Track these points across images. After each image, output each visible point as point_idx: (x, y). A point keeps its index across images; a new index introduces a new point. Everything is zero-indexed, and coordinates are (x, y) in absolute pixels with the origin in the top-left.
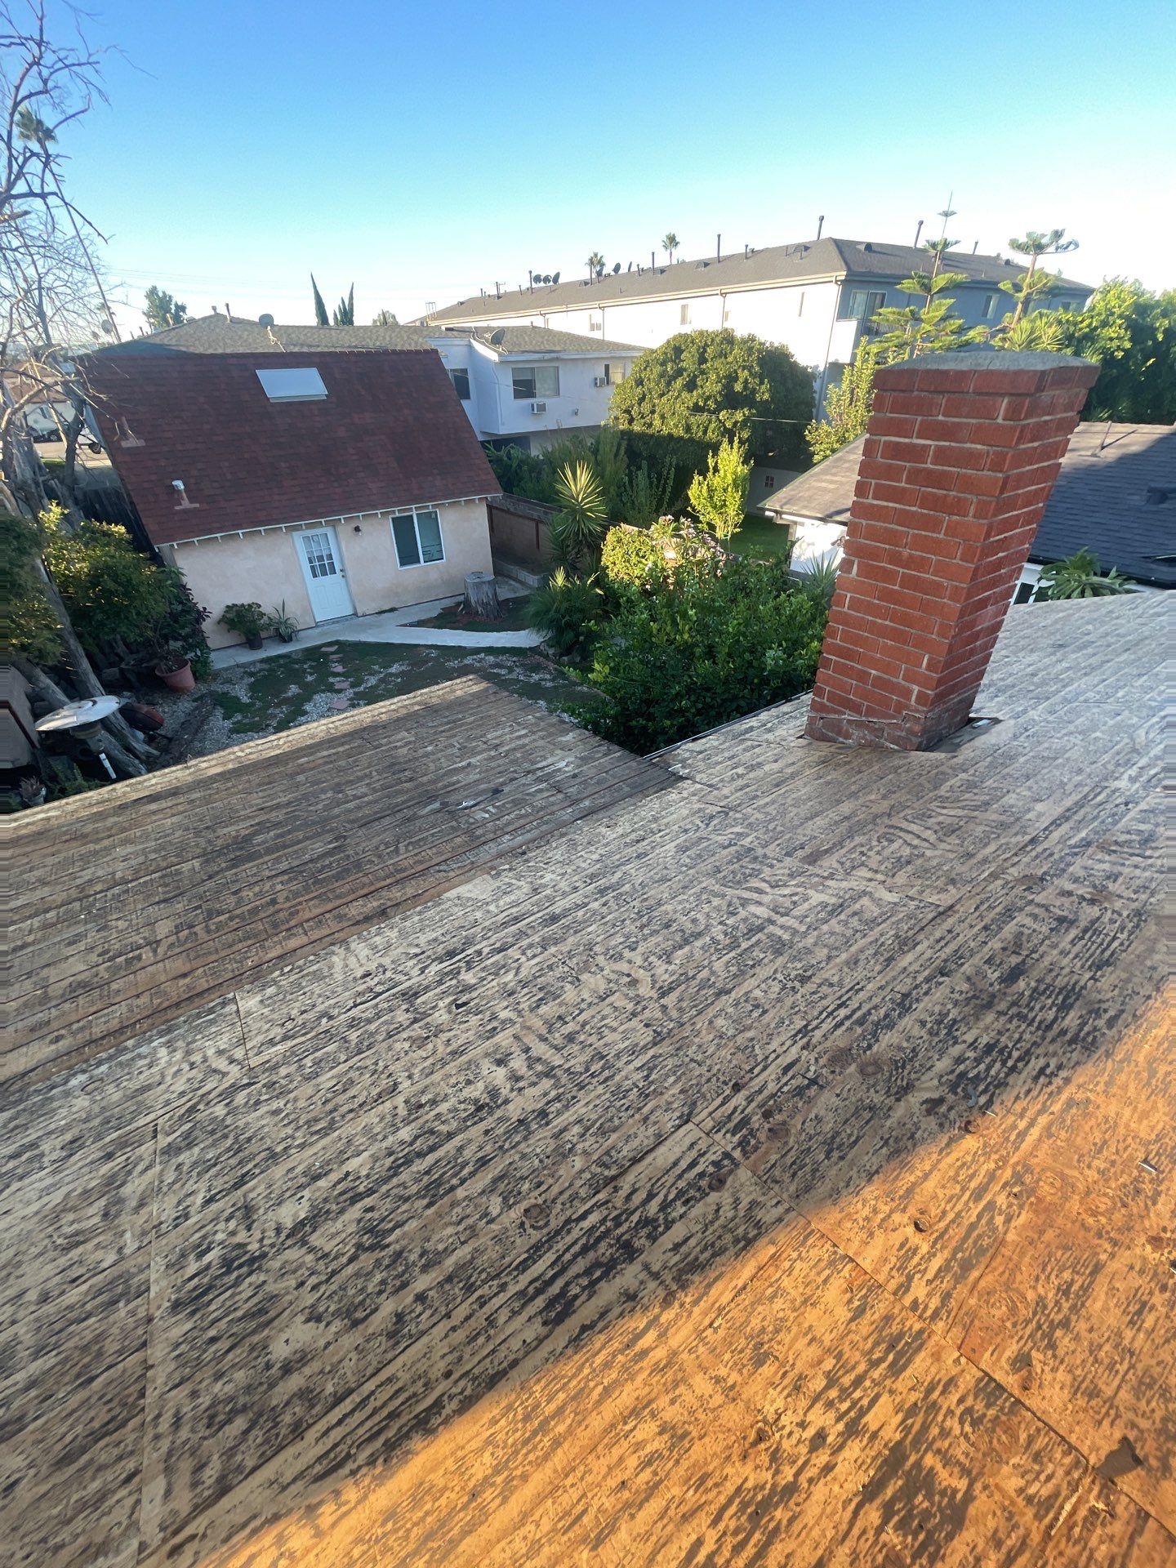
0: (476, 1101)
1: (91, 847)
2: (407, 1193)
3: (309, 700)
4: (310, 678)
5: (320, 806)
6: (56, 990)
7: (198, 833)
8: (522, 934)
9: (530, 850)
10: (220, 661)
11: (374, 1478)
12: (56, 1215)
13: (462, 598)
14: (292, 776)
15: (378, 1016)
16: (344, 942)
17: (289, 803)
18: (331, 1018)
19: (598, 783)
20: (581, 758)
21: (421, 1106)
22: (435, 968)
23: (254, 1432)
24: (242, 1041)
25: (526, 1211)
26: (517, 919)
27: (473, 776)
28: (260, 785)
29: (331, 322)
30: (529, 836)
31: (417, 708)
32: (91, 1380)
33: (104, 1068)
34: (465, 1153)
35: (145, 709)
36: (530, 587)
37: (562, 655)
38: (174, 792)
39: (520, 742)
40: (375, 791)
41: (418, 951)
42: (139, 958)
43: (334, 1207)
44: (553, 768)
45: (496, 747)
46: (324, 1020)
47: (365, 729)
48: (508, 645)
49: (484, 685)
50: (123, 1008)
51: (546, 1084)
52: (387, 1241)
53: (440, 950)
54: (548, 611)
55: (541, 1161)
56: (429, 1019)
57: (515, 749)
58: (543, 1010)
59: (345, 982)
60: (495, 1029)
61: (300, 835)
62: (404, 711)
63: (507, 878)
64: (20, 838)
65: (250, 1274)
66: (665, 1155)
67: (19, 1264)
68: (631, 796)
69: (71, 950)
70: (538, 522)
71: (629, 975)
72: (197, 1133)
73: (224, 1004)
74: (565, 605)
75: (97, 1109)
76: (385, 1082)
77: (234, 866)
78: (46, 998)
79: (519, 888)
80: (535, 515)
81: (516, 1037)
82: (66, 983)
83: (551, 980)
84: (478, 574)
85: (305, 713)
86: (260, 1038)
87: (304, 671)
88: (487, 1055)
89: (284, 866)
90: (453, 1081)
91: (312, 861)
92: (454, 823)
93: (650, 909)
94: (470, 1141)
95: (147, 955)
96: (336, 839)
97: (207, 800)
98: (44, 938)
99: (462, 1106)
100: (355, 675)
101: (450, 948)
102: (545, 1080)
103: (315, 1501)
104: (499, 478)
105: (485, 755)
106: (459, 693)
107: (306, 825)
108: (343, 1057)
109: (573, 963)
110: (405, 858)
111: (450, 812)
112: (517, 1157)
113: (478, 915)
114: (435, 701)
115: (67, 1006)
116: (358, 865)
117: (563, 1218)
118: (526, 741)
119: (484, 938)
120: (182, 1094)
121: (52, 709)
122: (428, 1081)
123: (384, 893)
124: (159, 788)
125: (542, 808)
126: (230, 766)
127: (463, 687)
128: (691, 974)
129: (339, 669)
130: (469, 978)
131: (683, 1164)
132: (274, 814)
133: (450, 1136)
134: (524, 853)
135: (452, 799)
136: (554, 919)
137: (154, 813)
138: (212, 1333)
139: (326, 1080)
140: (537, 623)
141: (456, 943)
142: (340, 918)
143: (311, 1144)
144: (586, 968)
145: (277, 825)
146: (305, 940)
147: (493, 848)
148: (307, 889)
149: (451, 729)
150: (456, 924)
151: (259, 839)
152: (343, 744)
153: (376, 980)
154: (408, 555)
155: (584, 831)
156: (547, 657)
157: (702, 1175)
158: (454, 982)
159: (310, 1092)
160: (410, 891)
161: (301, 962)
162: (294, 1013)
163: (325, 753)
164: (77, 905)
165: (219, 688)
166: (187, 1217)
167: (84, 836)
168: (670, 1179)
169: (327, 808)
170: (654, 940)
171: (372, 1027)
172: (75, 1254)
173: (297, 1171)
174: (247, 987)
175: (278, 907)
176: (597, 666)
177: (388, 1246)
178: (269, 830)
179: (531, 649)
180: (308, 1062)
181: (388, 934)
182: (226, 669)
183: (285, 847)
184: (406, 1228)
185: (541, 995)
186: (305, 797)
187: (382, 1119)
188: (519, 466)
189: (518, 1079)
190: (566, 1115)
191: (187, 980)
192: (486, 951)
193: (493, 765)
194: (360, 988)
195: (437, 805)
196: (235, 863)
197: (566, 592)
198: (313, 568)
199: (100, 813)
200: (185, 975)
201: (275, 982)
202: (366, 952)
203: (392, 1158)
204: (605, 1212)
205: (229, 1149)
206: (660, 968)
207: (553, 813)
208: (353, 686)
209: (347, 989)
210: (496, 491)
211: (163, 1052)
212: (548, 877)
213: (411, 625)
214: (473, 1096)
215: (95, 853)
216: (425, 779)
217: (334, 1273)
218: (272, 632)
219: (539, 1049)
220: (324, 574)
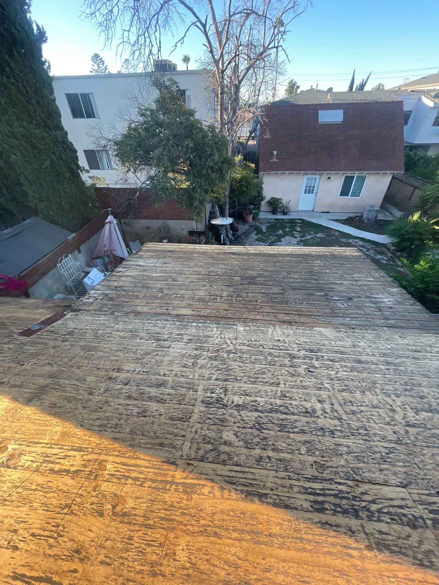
0: (306, 409)
1: (214, 261)
2: (274, 421)
3: (284, 237)
4: (287, 230)
5: (281, 276)
6: (197, 297)
7: (242, 270)
8: (342, 360)
9: (357, 329)
10: (262, 216)
11: (241, 497)
12: (183, 356)
13: (359, 214)
14: (275, 262)
15: (279, 357)
16: (274, 325)
17: (271, 271)
18: (263, 348)
19: (403, 316)
20: (397, 302)
21: (286, 396)
22: (303, 352)
23: (213, 452)
24: (236, 339)
25: (315, 462)
26: (342, 353)
27: (342, 289)
28: (264, 261)
29: (354, 90)
30: (359, 323)
31: (328, 253)
32: (181, 404)
33: (200, 324)
34: (297, 423)
35: (236, 225)
36: (395, 217)
37: (397, 251)
38: (239, 254)
39: (369, 283)
40: (301, 279)
41: (299, 343)
42: (217, 299)
43: (250, 408)
44: (380, 300)
45: (357, 281)
46: (261, 347)
47: (305, 255)
48: (372, 239)
49: (360, 254)
50: (209, 311)
51: (336, 422)
52: (263, 431)
53: (307, 347)
54: (401, 230)
55: (326, 449)
56: (297, 369)
57: (365, 285)
58: (344, 394)
59: (271, 339)
60: (321, 388)
61: (271, 283)
62: (322, 253)
63: (342, 335)
64: (200, 252)
65: (222, 408)
66: (386, 491)
67: (173, 363)
68: (419, 329)
69: (202, 288)
70: (415, 188)
71: (391, 406)
72: (218, 358)
73: (234, 325)
74: (412, 229)
75: (197, 335)
76: (275, 380)
77: (249, 284)
78: (193, 298)
79: (347, 341)
80: (416, 184)
81: (329, 396)
82: (199, 296)
83: (351, 385)
84: (373, 206)
85: (280, 241)
86: (241, 341)
87: (286, 227)
88: (315, 395)
89: (263, 291)
90: (300, 396)
91: (272, 293)
92: (327, 303)
93: (413, 385)
94: (300, 421)
95: (219, 299)
96: (283, 290)
97: (247, 260)
98: (198, 282)
99: (301, 407)
100: (303, 233)
101: (312, 349)
102: (336, 420)
103: (224, 487)
104: (405, 164)
105: (350, 282)
106: (348, 253)
107: (274, 281)
108: (264, 363)
109: (364, 384)
110: (304, 307)
111: (327, 299)
112: (317, 440)
113: (326, 342)
114: (336, 253)
115: (197, 303)
116: (287, 302)
117: (329, 477)
118: (372, 283)
119: (326, 352)
120: (217, 344)
121: (215, 218)
122: (291, 390)
123: (293, 316)
124: (235, 251)
125: (369, 314)
126: (257, 252)
127: (350, 252)
128: (429, 426)
129: (299, 229)
130: (316, 364)
131: (396, 503)
132: (265, 273)
133: (293, 414)
134: (353, 329)
135: (330, 294)
136: (360, 362)
137: (232, 258)
138: (209, 416)
139: (257, 366)
140: (392, 234)
141: (314, 347)
142: (275, 317)
143: (248, 384)
144: (370, 390)
145: (265, 277)
146: (262, 318)
147: (340, 320)
148: (268, 302)
149: (339, 267)
150: (316, 341)
151: (258, 279)
152: (295, 258)
153: (281, 344)
154: (345, 192)
155: (386, 333)
156: (389, 249)
157: (405, 515)
158: (309, 361)
159: (251, 367)
160: (302, 320)
161: (259, 325)
162: (253, 339)
163: (288, 259)
164: (207, 276)
165: (257, 224)
166: (211, 380)
167: (214, 258)
168: (387, 503)
169: (283, 278)
170: (411, 399)
171: (276, 359)
172: (185, 369)
173: (242, 389)
174: (241, 323)
175: (257, 303)
176: (422, 263)
177: (263, 433)
178: (263, 277)
179: (382, 244)
180: (253, 357)
181: (290, 330)
182: (262, 219)
183: (265, 285)
184: (270, 432)
185: (345, 388)
186: (277, 271)
187: (271, 392)
188: (418, 160)
189: (326, 412)
190: (342, 440)
191: (226, 312)
192: (326, 357)
193: (352, 287)
194: (276, 344)
195: (323, 294)
196: (250, 283)
197: (416, 224)
198: (306, 190)
199: (219, 253)
200: (226, 310)
201: (249, 326)
202: (280, 333)
203: (271, 407)
204: (349, 490)
205: (225, 368)
206: (411, 414)
207: (373, 319)
208: (301, 237)
209: (271, 341)
210: (401, 170)
211: (215, 329)
212: (362, 344)
213: (333, 220)
214: (306, 406)
215: (215, 264)
216: (322, 282)
217: (244, 427)
218: (282, 210)
219: (337, 407)
220: (309, 193)
